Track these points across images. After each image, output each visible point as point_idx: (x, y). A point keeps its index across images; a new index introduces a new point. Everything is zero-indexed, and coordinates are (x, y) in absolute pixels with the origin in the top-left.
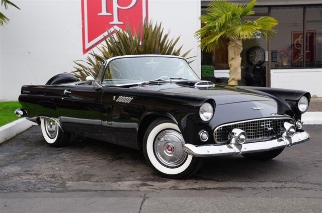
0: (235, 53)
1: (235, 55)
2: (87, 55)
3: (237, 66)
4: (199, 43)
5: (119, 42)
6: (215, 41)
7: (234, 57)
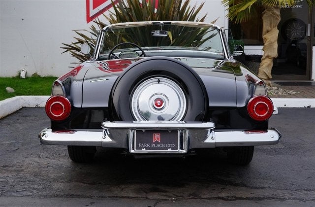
0: (271, 24)
1: (271, 27)
2: (92, 23)
3: (273, 40)
4: (227, 12)
5: (130, 9)
6: (247, 9)
7: (270, 29)
